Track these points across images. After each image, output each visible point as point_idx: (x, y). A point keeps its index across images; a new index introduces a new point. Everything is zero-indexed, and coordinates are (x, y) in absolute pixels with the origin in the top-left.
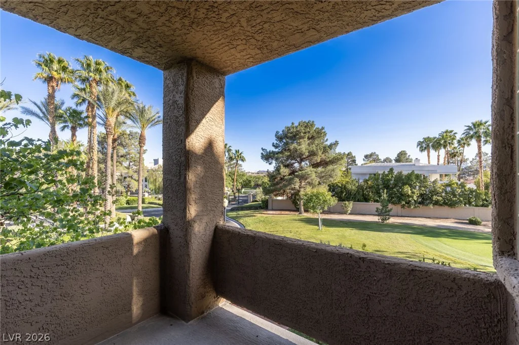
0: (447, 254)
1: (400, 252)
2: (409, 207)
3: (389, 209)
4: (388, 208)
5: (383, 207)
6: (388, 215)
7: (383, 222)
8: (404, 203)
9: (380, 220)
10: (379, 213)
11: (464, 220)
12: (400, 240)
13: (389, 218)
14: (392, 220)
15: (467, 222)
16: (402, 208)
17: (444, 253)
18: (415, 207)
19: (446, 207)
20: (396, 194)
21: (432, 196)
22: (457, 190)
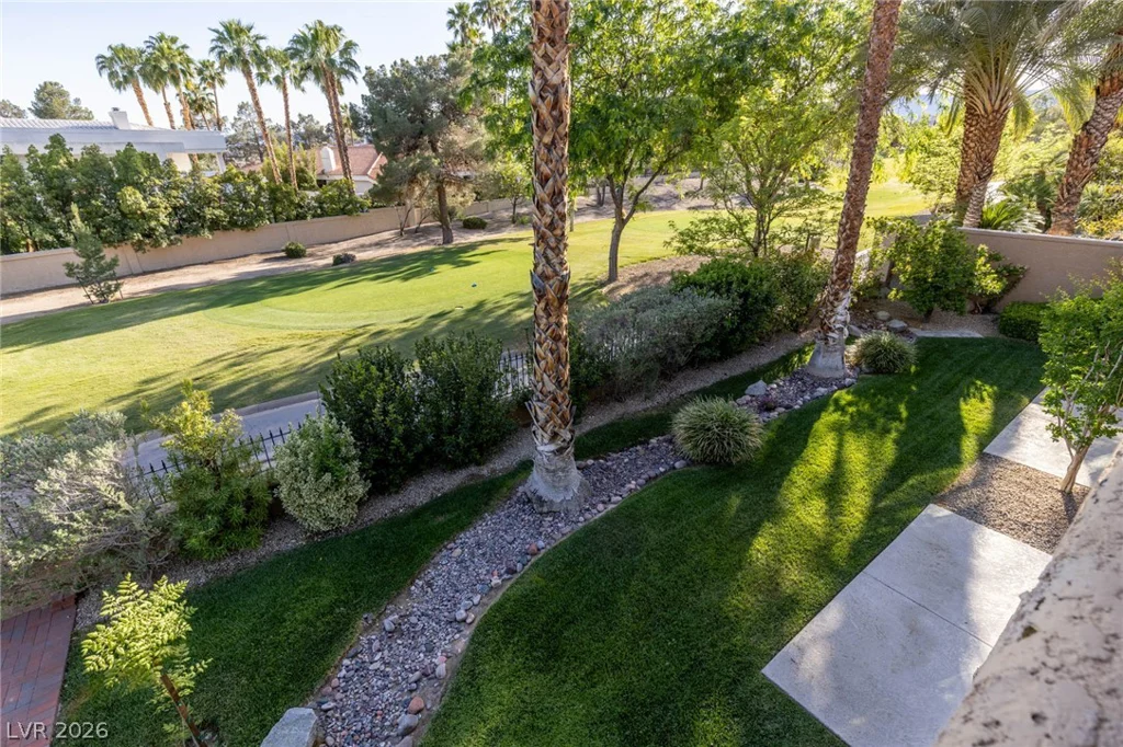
0: (299, 328)
1: (209, 361)
2: (156, 244)
3: (108, 259)
4: (103, 258)
5: (89, 257)
6: (113, 277)
7: (106, 301)
8: (138, 236)
9: (93, 298)
10: (80, 277)
11: (277, 252)
12: (187, 331)
13: (118, 287)
14: (130, 288)
15: (283, 254)
16: (137, 251)
17: (294, 328)
18: (172, 243)
19: (238, 230)
20: (105, 214)
21: (201, 208)
22: (248, 188)
